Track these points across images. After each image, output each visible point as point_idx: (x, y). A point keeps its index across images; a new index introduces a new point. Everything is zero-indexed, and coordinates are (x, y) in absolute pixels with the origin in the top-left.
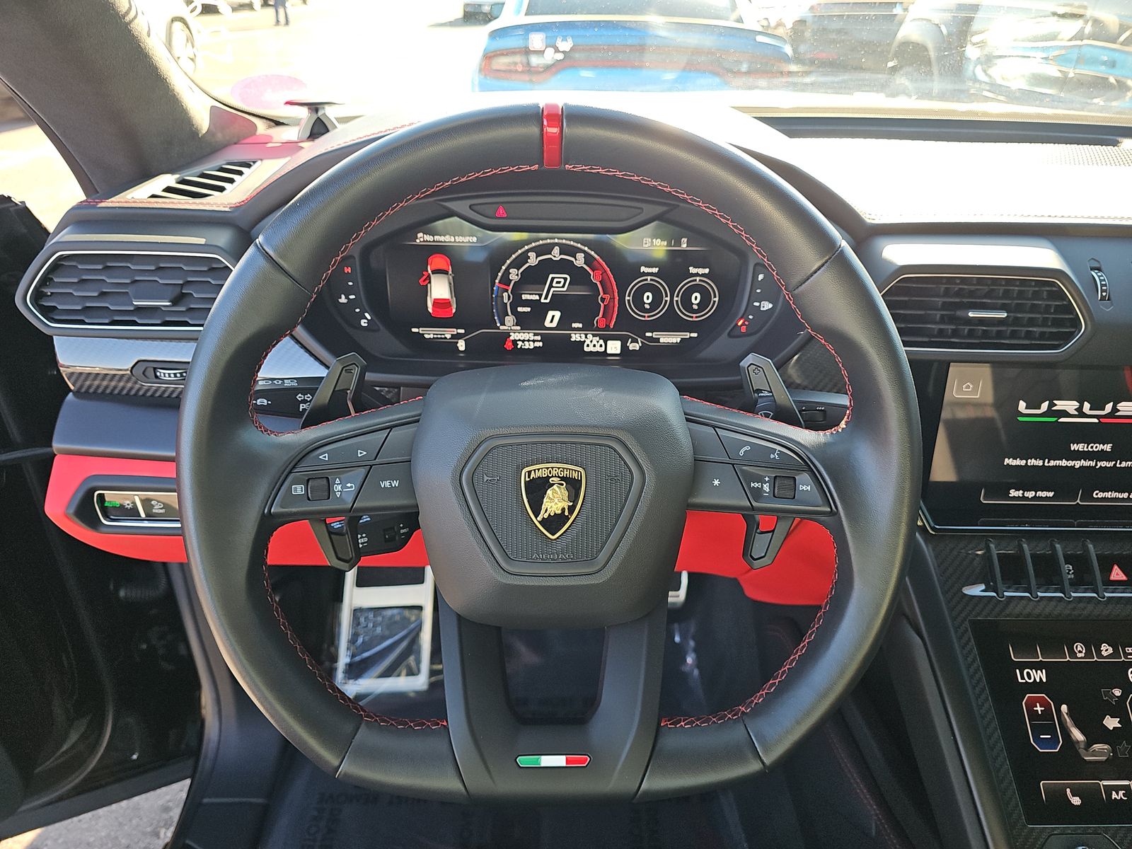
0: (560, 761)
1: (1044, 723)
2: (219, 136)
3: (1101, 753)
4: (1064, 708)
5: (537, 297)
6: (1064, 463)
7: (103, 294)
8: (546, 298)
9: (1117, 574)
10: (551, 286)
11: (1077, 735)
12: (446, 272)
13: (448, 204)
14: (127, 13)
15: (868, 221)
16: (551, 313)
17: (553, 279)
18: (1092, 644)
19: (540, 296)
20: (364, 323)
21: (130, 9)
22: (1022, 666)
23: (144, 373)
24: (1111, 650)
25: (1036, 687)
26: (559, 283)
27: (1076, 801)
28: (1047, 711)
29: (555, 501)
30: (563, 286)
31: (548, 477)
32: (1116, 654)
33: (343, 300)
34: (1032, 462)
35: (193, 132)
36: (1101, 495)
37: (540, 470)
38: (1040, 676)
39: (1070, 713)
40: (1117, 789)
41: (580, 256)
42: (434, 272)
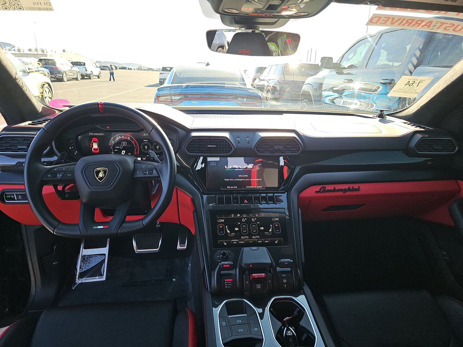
0: (102, 227)
1: (222, 229)
2: (44, 113)
3: (233, 235)
4: (227, 227)
5: (119, 147)
6: (238, 180)
7: (11, 146)
8: (121, 148)
9: (246, 201)
10: (123, 145)
11: (228, 231)
12: (96, 142)
13: (96, 126)
14: (22, 86)
15: (189, 128)
16: (123, 151)
17: (123, 143)
18: (236, 214)
19: (120, 147)
20: (75, 153)
21: (22, 85)
22: (219, 219)
23: (19, 165)
24: (239, 215)
25: (222, 223)
26: (124, 144)
27: (225, 244)
28: (223, 227)
29: (101, 175)
30: (125, 145)
31: (100, 170)
32: (240, 216)
33: (70, 148)
34: (231, 180)
35: (37, 112)
36: (248, 187)
37: (98, 169)
38: (223, 221)
39: (228, 228)
40: (235, 241)
41: (129, 138)
42: (94, 142)
